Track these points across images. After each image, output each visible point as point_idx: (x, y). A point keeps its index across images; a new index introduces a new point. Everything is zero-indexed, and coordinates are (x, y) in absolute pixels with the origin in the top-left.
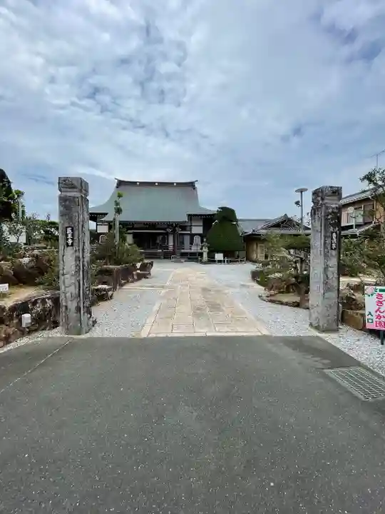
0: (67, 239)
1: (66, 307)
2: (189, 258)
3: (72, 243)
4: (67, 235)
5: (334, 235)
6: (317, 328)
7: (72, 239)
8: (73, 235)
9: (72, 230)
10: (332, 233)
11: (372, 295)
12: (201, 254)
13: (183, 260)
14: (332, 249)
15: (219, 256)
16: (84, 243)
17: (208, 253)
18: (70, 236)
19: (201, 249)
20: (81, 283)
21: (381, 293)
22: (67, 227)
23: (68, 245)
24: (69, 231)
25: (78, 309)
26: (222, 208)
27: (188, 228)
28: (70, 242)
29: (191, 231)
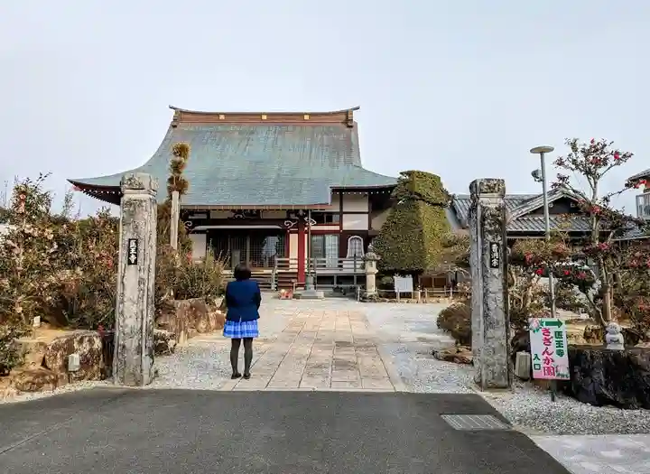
0: (130, 255)
1: (124, 347)
2: (336, 290)
3: (136, 261)
4: (129, 250)
5: (494, 246)
6: (479, 384)
7: (136, 255)
8: (136, 250)
9: (136, 243)
10: (491, 244)
11: (538, 330)
12: (362, 279)
13: (321, 293)
14: (492, 267)
15: (403, 284)
16: (150, 259)
17: (378, 277)
18: (133, 251)
19: (363, 267)
20: (145, 313)
21: (547, 327)
22: (130, 240)
23: (130, 263)
24: (133, 244)
25: (139, 349)
26: (409, 173)
27: (335, 218)
28: (133, 258)
29: (341, 225)
